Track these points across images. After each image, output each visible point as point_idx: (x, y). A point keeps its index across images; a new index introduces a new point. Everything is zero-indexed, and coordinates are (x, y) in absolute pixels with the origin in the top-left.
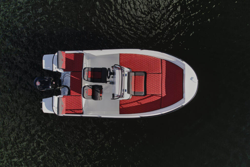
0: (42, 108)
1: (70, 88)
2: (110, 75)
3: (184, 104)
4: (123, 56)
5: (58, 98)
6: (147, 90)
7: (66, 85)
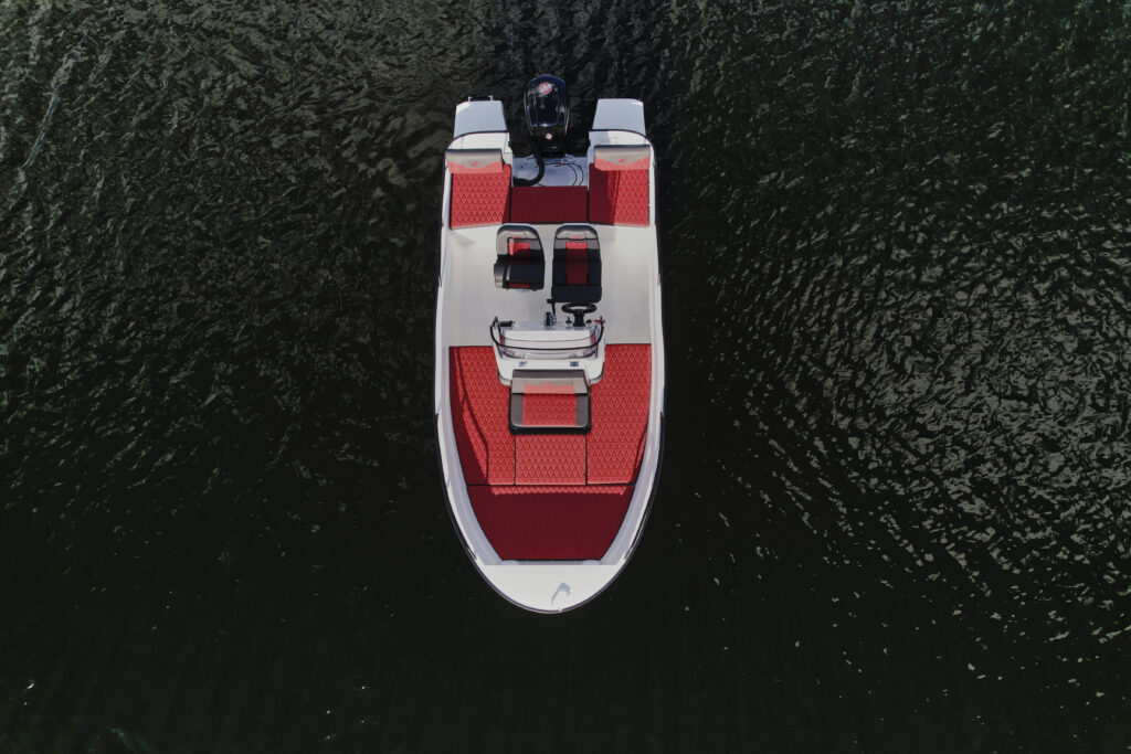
0: (472, 100)
1: (536, 185)
2: (575, 312)
3: (479, 562)
4: (644, 355)
5: (498, 151)
6: (529, 438)
7: (545, 176)
